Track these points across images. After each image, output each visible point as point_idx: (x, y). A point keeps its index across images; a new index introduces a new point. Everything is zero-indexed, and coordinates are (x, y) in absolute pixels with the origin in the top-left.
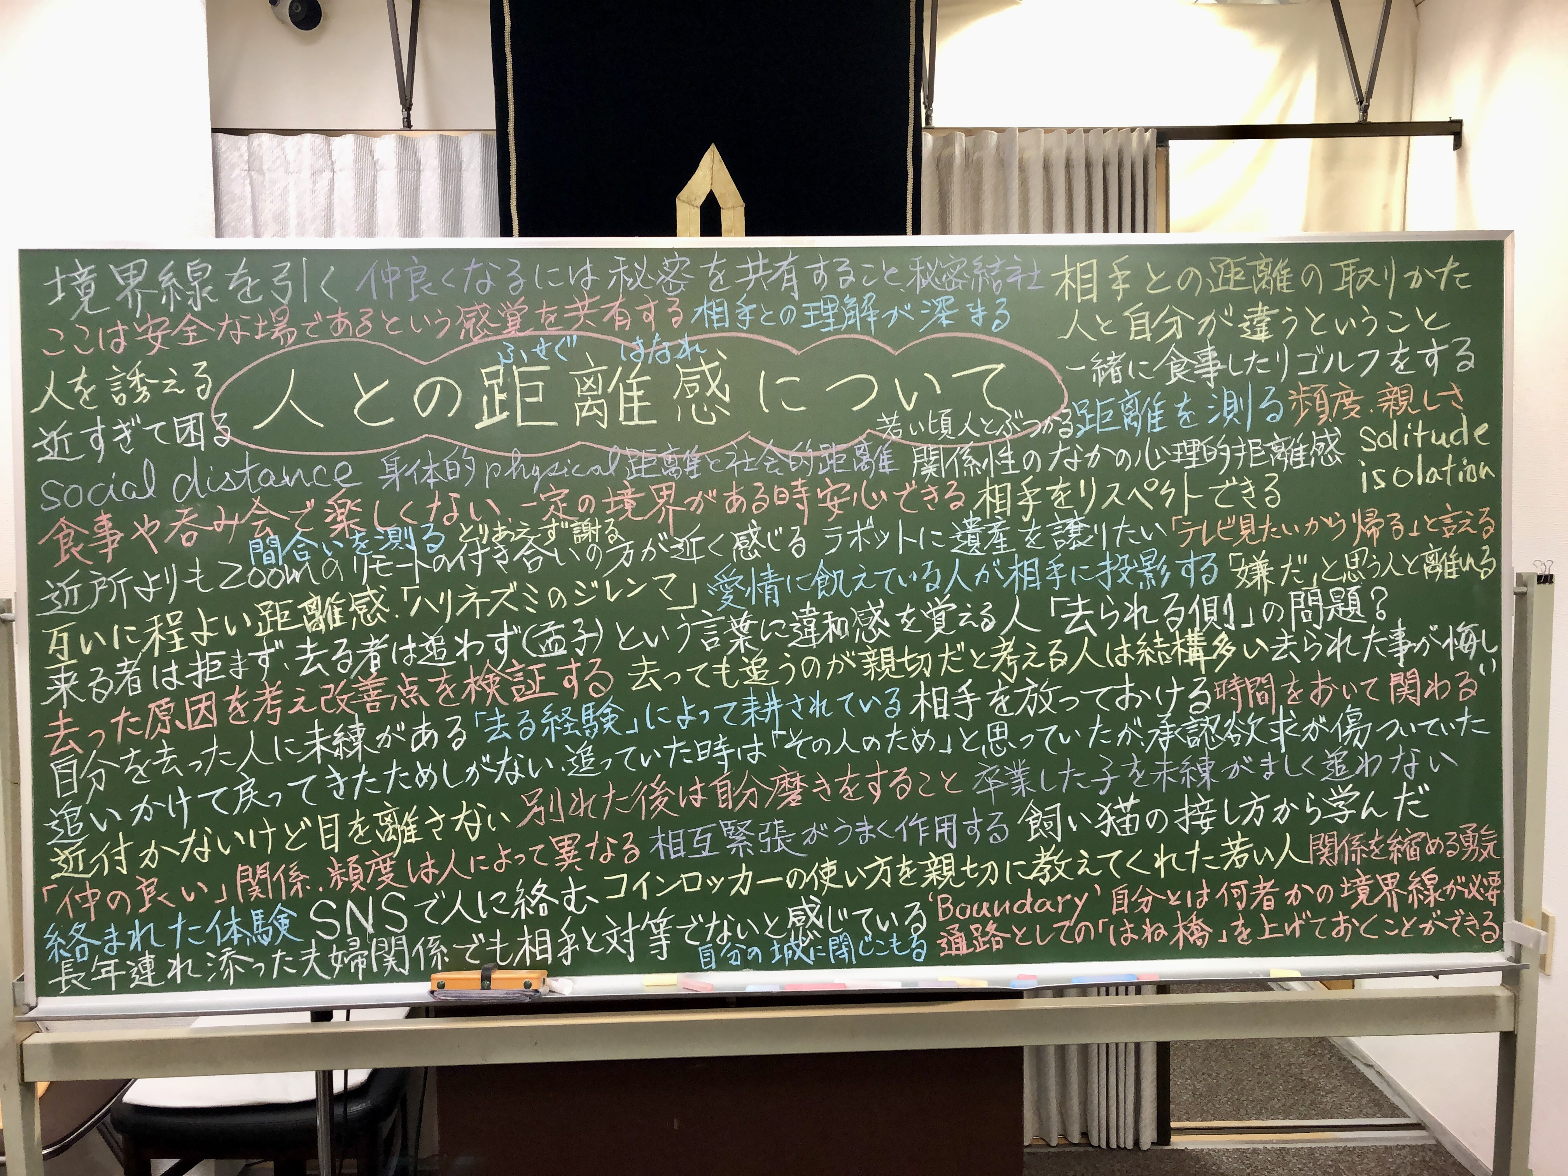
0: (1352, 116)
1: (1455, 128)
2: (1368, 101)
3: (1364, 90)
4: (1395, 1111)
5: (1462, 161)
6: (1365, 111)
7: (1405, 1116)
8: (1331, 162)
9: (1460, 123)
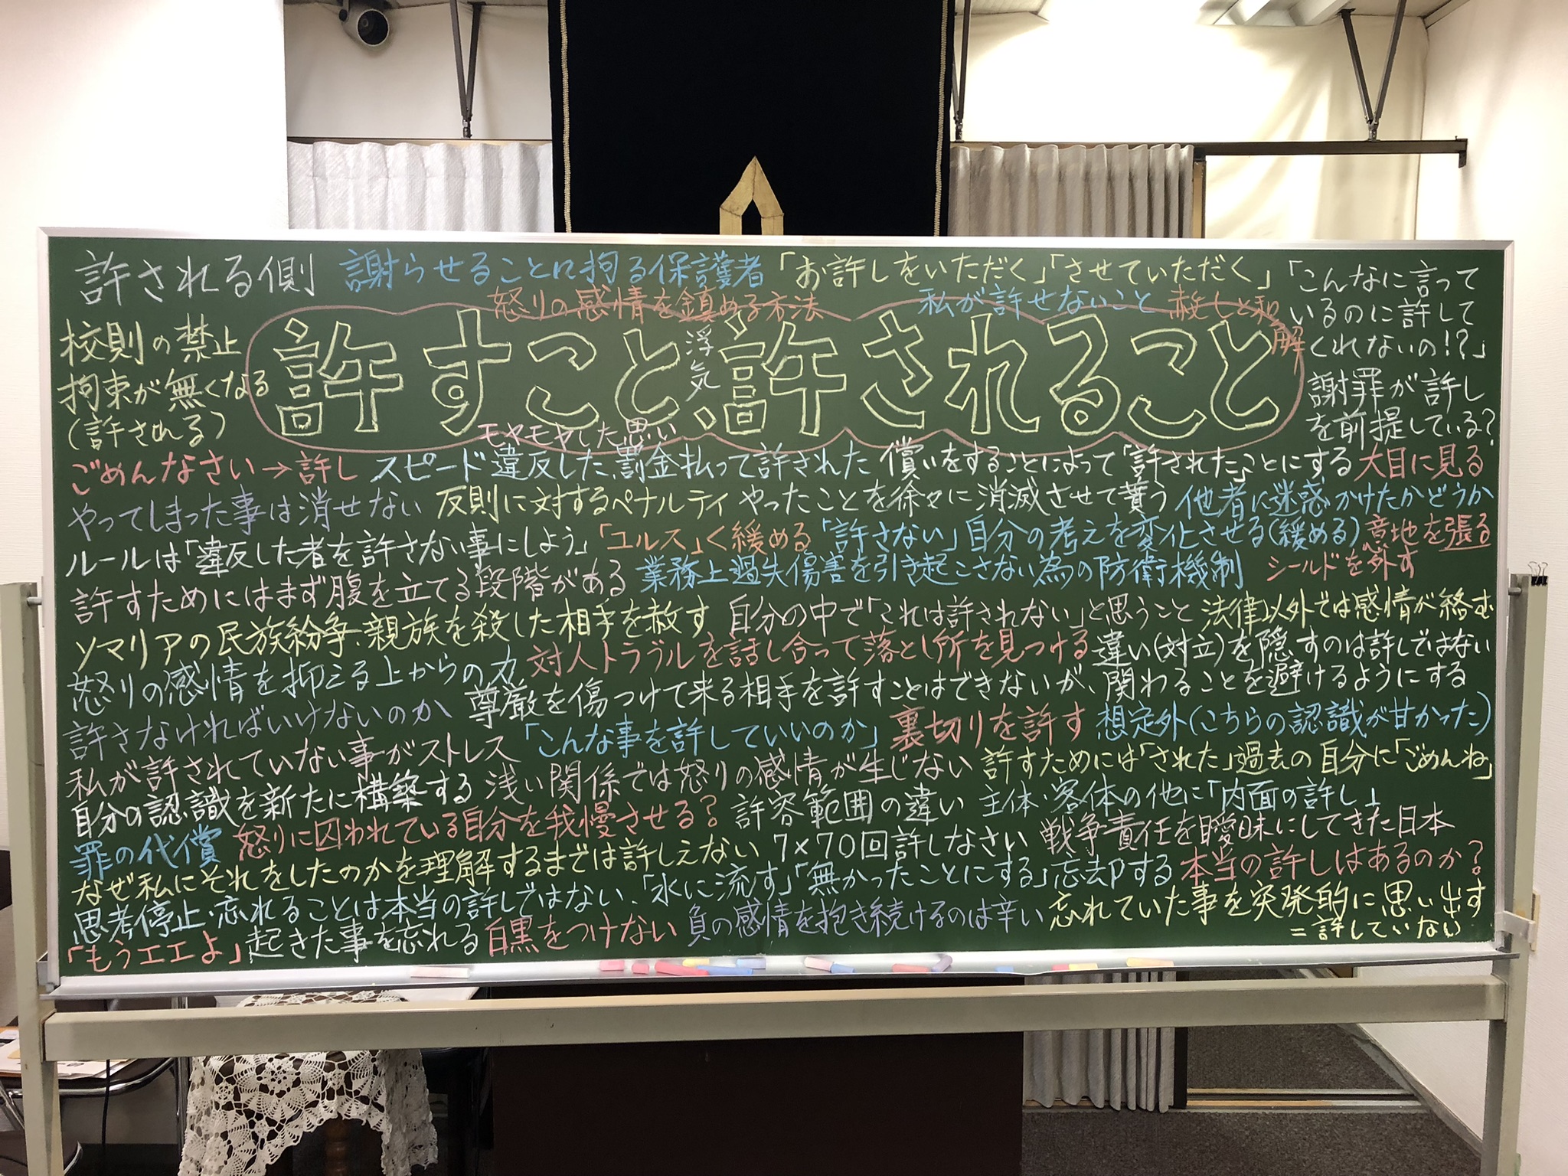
0: (1362, 134)
1: (1461, 146)
2: (1377, 120)
3: (1374, 110)
4: (1390, 1083)
5: (1466, 179)
6: (1374, 129)
7: (1399, 1088)
8: (1343, 177)
9: (1466, 141)
